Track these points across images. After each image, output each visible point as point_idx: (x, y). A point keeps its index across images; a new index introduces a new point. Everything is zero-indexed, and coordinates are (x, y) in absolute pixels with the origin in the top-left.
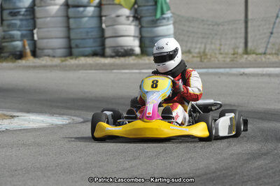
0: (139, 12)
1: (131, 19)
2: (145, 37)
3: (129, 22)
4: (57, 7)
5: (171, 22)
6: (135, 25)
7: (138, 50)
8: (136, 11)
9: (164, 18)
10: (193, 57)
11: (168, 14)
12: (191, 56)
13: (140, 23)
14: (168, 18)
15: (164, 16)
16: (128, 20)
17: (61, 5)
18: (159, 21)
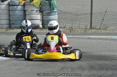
0: (42, 9)
1: (38, 12)
2: (44, 20)
3: (37, 13)
4: (5, 6)
5: (57, 13)
6: (40, 15)
7: (41, 26)
8: (40, 8)
9: (53, 12)
10: (67, 30)
11: (56, 10)
12: (65, 29)
13: (42, 14)
14: (55, 12)
15: (54, 11)
16: (37, 12)
17: (6, 5)
18: (51, 13)
